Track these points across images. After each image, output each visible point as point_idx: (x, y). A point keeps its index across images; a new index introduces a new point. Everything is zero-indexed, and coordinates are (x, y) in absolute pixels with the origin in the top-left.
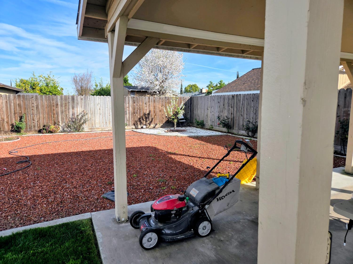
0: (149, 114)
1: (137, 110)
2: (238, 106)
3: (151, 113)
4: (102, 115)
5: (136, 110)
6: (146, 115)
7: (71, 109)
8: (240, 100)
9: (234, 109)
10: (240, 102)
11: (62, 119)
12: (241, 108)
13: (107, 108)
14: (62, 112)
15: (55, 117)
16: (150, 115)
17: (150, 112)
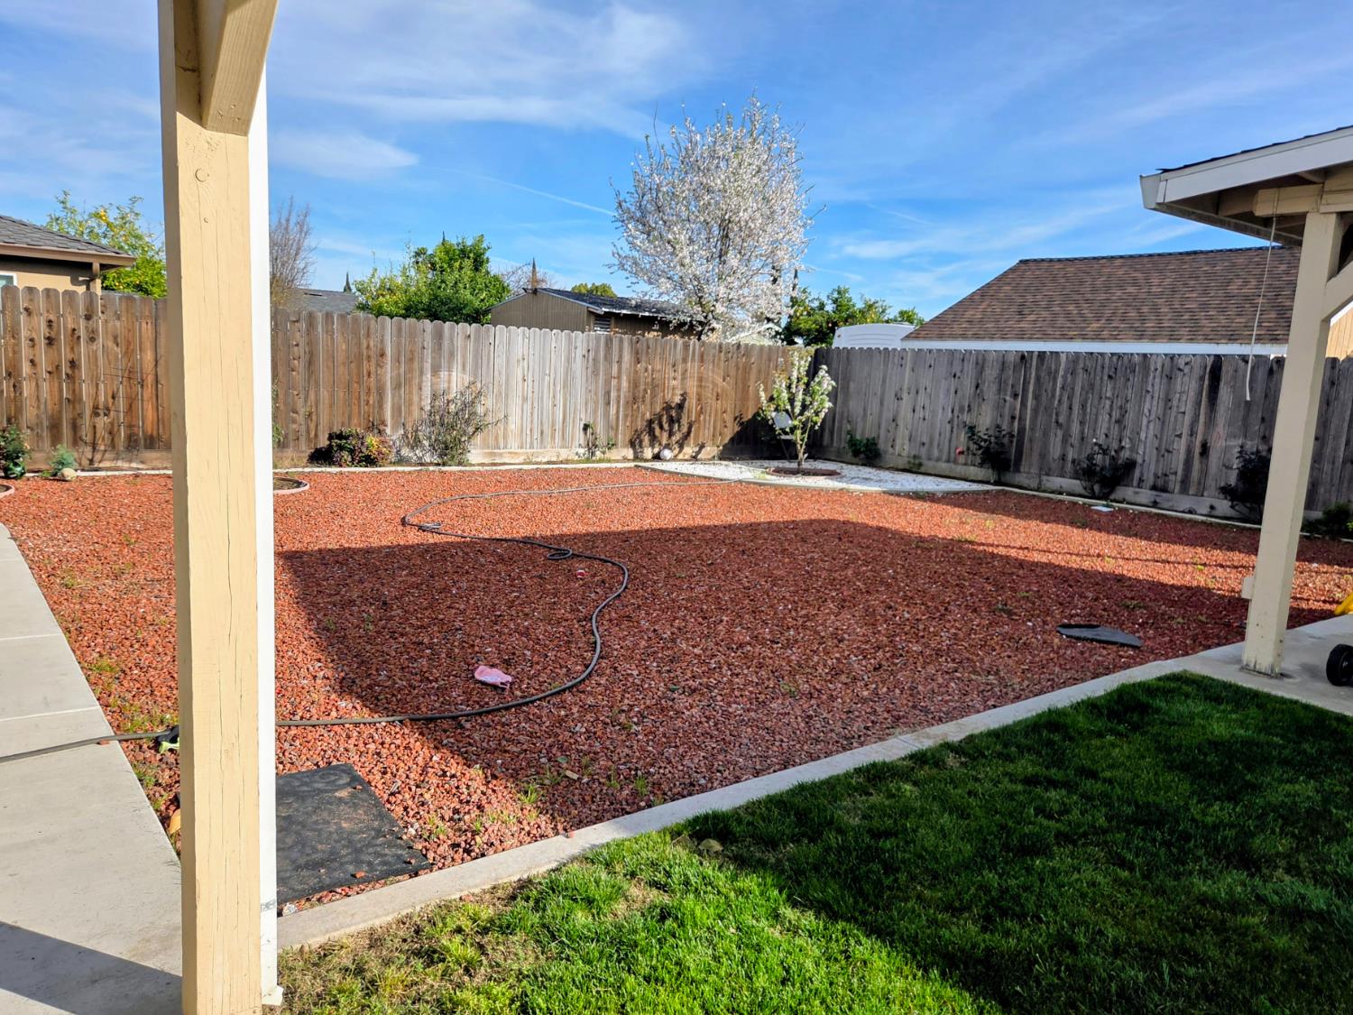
0: (680, 406)
1: (645, 391)
2: (1045, 394)
3: (686, 404)
4: (529, 402)
5: (642, 387)
6: (671, 408)
7: (429, 376)
8: (1057, 371)
9: (1024, 404)
10: (1055, 380)
11: (397, 410)
12: (1059, 401)
13: (547, 377)
14: (397, 386)
15: (371, 402)
16: (685, 410)
17: (684, 400)
